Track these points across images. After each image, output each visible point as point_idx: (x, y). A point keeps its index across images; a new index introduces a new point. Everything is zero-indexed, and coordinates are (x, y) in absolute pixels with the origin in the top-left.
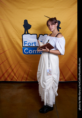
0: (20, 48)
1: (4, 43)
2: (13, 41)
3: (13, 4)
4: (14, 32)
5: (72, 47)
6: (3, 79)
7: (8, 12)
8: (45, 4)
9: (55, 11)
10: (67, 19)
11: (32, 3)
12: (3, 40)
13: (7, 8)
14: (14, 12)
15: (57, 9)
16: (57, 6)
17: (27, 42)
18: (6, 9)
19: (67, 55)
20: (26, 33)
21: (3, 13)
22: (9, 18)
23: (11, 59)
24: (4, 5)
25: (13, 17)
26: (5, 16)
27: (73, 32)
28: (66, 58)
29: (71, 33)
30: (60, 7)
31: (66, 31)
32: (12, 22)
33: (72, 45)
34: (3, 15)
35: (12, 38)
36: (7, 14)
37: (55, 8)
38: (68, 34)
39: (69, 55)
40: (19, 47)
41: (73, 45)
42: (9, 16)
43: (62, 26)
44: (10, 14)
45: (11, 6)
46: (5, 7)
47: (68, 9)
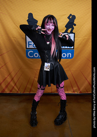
0: (22, 51)
1: (2, 43)
2: (14, 40)
4: (15, 29)
7: (8, 3)
9: (69, 2)
14: (15, 3)
17: (31, 42)
19: (83, 60)
22: (9, 10)
23: (11, 65)
25: (14, 9)
26: (3, 7)
28: (82, 64)
31: (83, 29)
32: (12, 16)
35: (12, 37)
36: (5, 5)
38: (85, 32)
39: (85, 59)
40: (21, 49)
42: (8, 8)
43: (77, 22)
44: (10, 5)
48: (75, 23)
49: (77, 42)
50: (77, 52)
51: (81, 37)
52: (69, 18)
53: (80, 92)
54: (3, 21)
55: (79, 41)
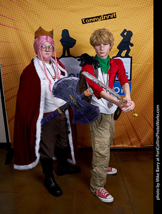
7: (32, 16)
9: (122, 12)
10: (145, 27)
13: (29, 8)
14: (43, 16)
15: (126, 8)
16: (126, 3)
18: (27, 10)
19: (145, 97)
20: (66, 55)
21: (21, 17)
22: (34, 26)
24: (25, 2)
26: (26, 23)
30: (132, 5)
31: (144, 50)
34: (22, 22)
36: (28, 20)
37: (122, 6)
38: (146, 55)
39: (148, 96)
42: (32, 23)
43: (135, 40)
44: (35, 20)
45: (37, 4)
46: (25, 7)
47: (147, 8)
48: (131, 42)
49: (136, 70)
50: (136, 85)
51: (141, 63)
52: (122, 34)
53: (141, 145)
55: (139, 69)
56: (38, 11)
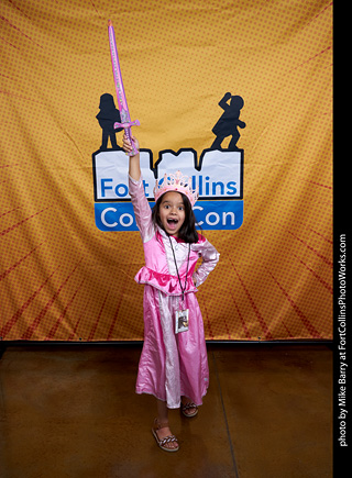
0: (83, 208)
1: (22, 186)
2: (58, 177)
3: (56, 35)
4: (63, 144)
5: (292, 200)
6: (15, 334)
7: (39, 67)
8: (183, 33)
9: (222, 56)
10: (268, 87)
11: (131, 31)
12: (16, 175)
13: (34, 51)
14: (62, 66)
15: (230, 49)
16: (229, 38)
17: (111, 180)
18: (29, 54)
19: (274, 234)
21: (17, 68)
22: (43, 87)
24: (24, 38)
25: (58, 83)
26: (27, 81)
27: (294, 140)
29: (289, 143)
30: (242, 43)
31: (268, 136)
32: (52, 104)
33: (291, 191)
35: (52, 166)
36: (33, 74)
37: (221, 46)
38: (273, 147)
40: (81, 202)
41: (296, 192)
42: (40, 81)
43: (248, 115)
44: (47, 74)
45: (50, 42)
46: (26, 48)
47: (273, 48)
48: (241, 118)
49: (252, 177)
50: (253, 209)
51: (263, 162)
52: (223, 104)
54: (25, 122)
55: (258, 174)
56: (51, 57)
